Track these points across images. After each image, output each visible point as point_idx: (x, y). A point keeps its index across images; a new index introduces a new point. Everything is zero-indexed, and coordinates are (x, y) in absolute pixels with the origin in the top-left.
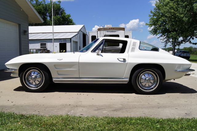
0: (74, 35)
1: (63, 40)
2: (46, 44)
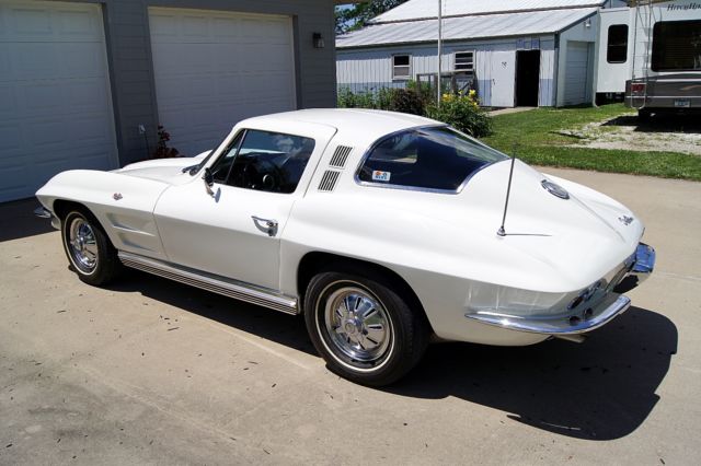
0: (583, 16)
2: (471, 55)
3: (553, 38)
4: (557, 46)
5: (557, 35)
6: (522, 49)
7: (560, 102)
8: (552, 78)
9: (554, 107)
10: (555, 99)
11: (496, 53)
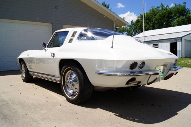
1: (173, 39)
2: (157, 44)
3: (180, 39)
4: (182, 41)
5: (181, 38)
6: (172, 42)
7: (183, 56)
8: (180, 49)
9: (182, 58)
10: (182, 55)
11: (164, 43)
